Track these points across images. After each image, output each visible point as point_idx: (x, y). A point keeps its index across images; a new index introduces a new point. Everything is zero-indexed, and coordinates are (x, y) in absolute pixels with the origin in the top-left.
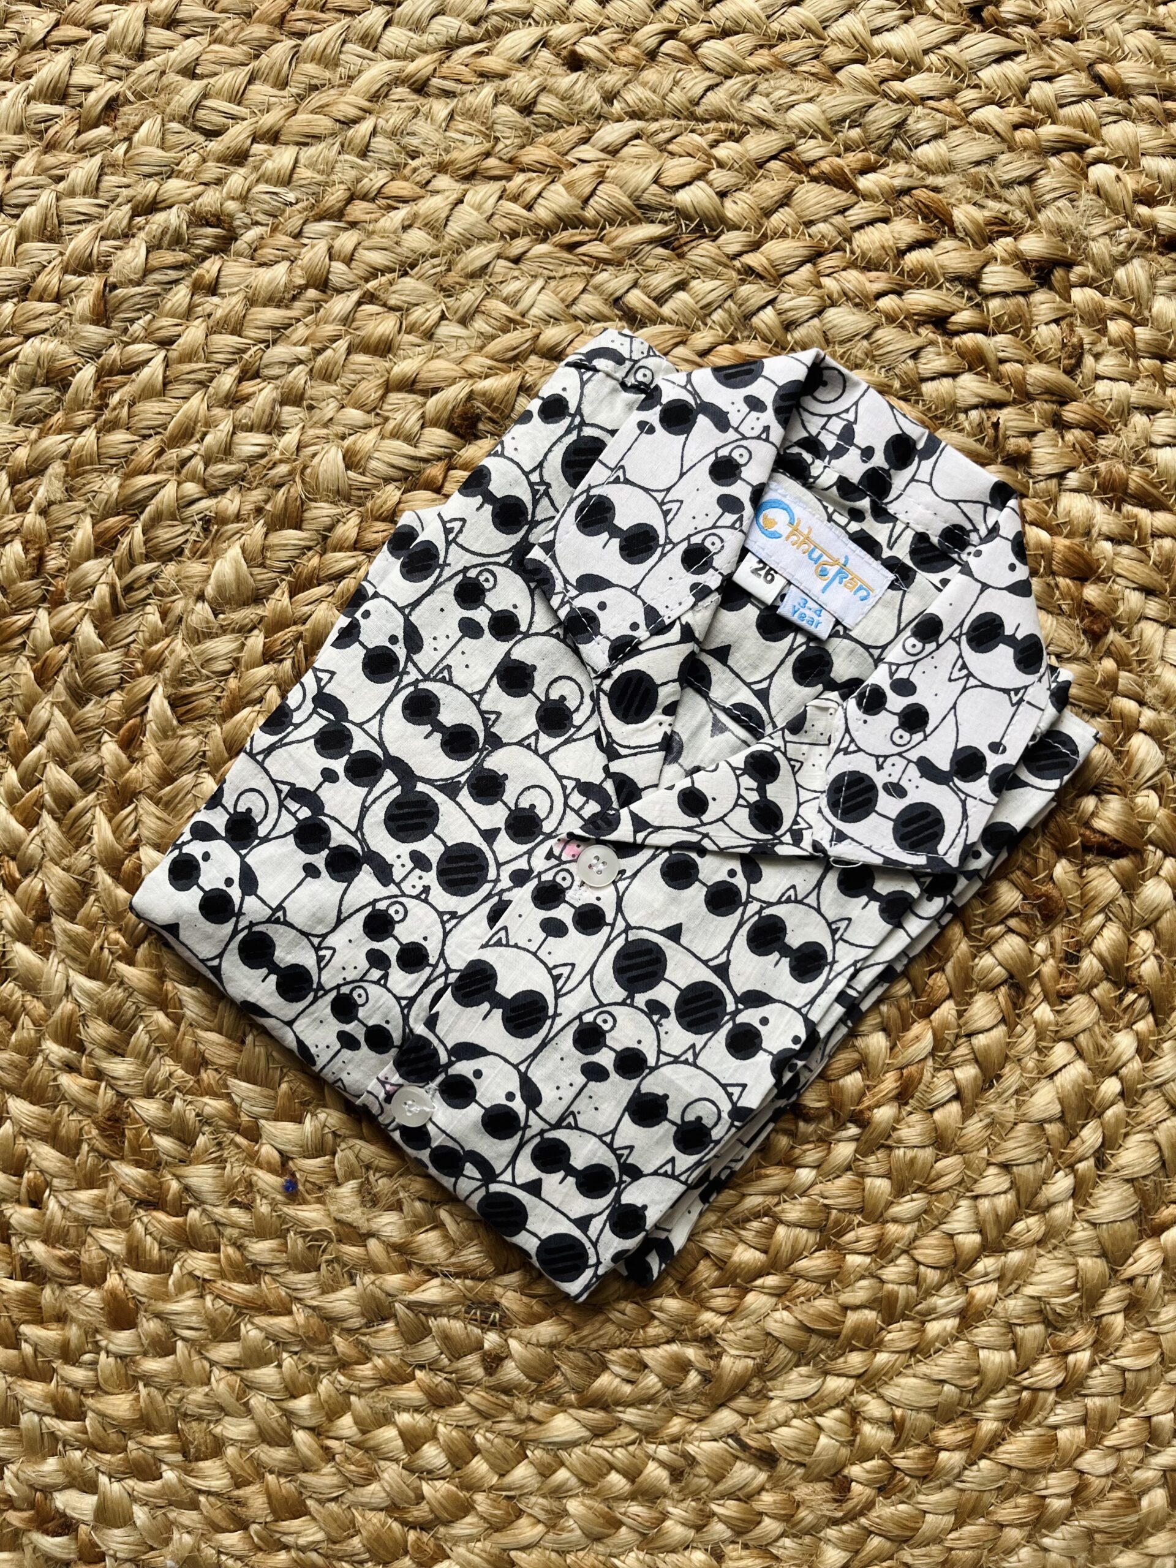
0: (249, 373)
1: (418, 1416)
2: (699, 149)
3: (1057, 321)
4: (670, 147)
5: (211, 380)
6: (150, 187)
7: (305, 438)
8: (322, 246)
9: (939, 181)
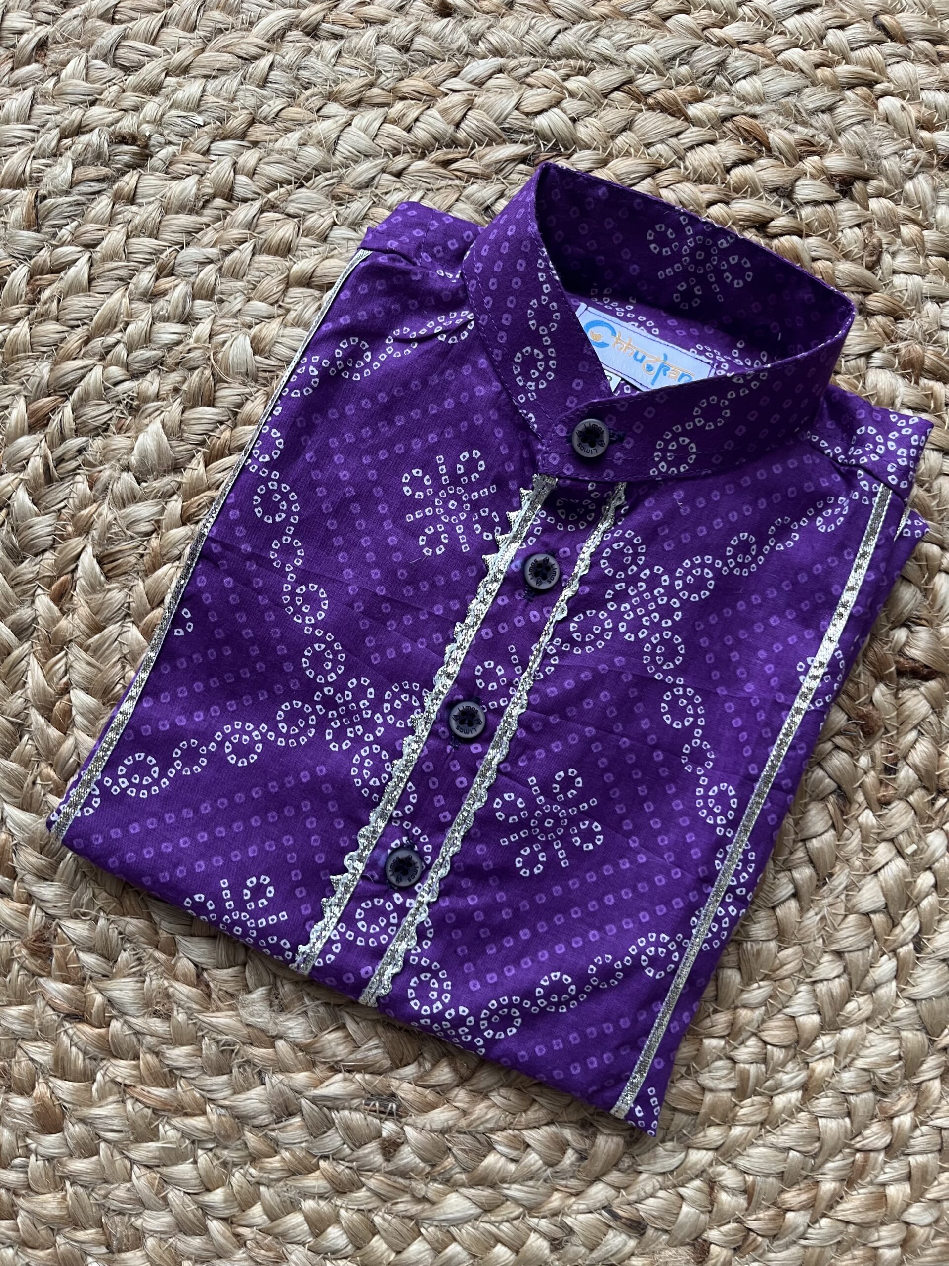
0: (166, 271)
1: (322, 1203)
2: (554, 81)
3: (858, 226)
4: (529, 80)
5: (131, 277)
6: (75, 115)
7: (216, 328)
8: (227, 162)
9: (757, 109)
